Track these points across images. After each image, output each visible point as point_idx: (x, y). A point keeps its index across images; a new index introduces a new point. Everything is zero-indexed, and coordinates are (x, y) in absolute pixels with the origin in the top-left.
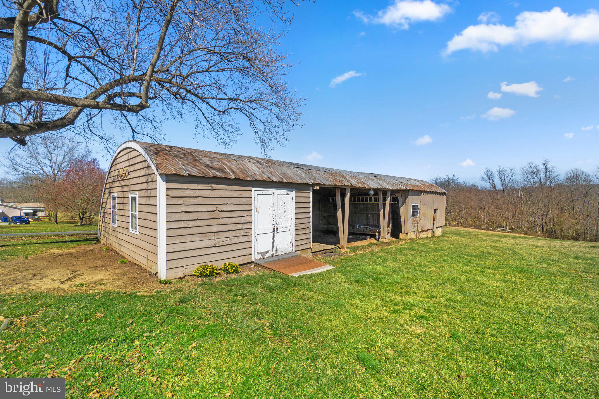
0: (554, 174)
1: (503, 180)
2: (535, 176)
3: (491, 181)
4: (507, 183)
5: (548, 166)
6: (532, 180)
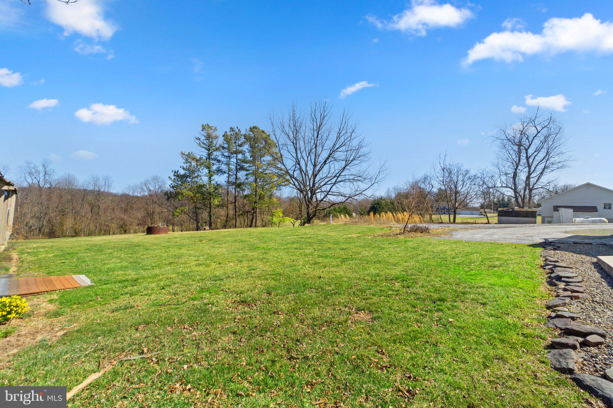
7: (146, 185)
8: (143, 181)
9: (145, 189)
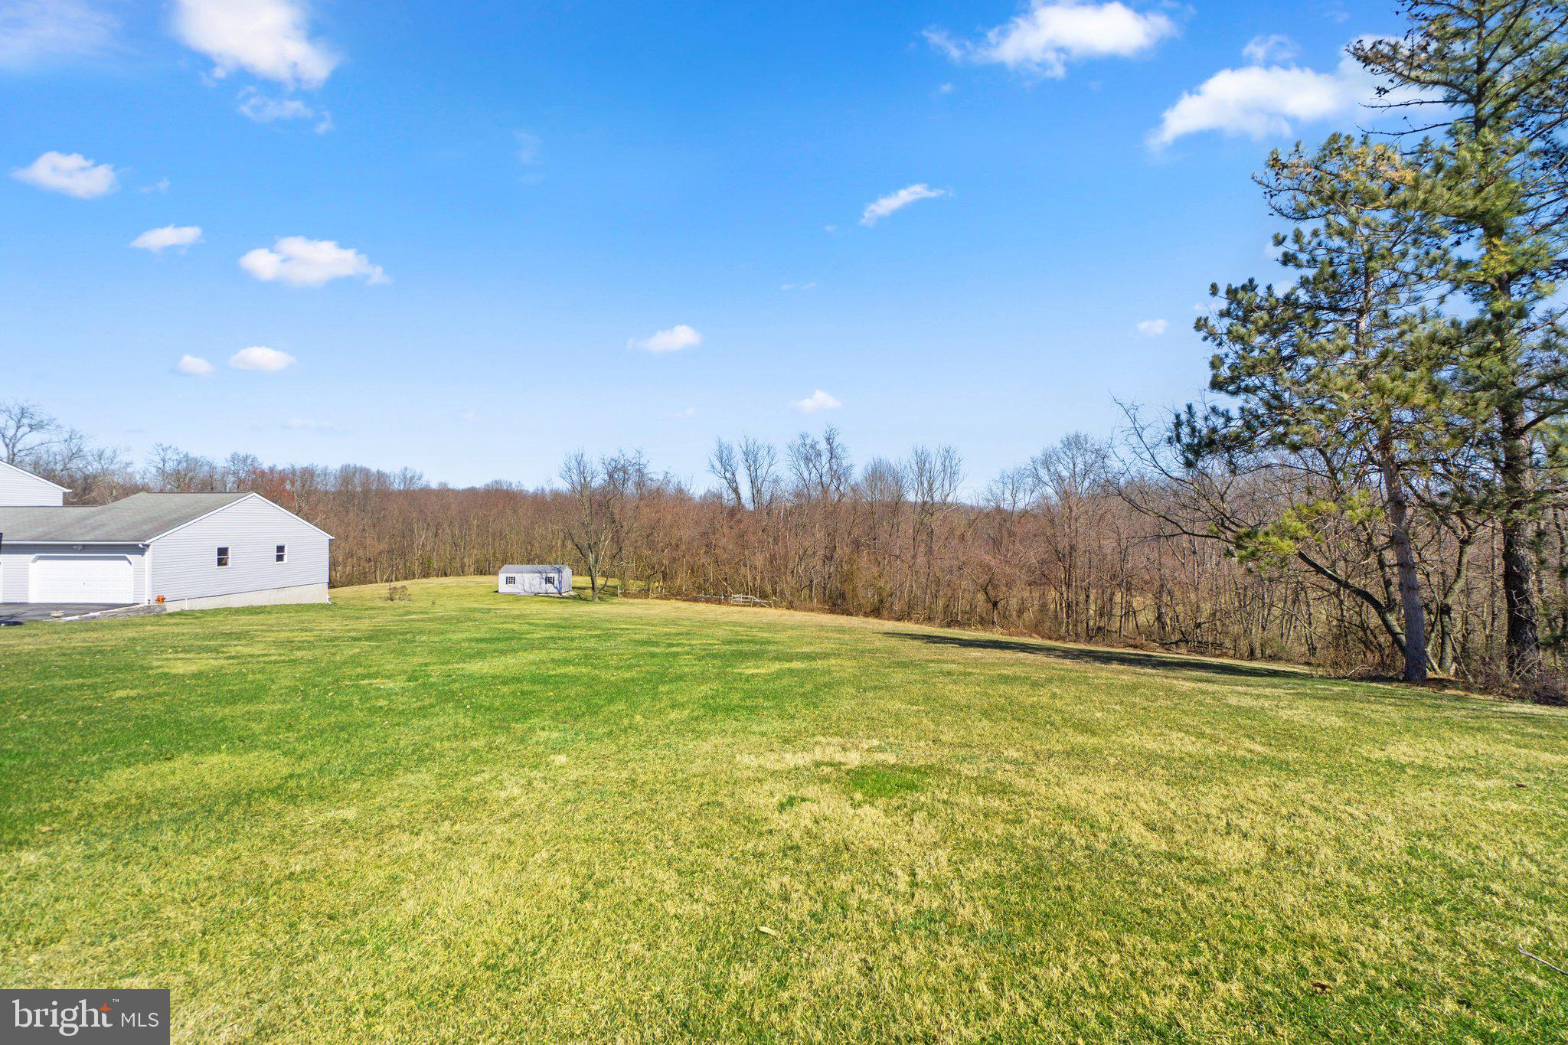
0: (845, 463)
1: (754, 474)
2: (811, 465)
3: (728, 475)
4: (760, 480)
5: (835, 445)
6: (806, 475)
7: (1046, 464)
8: (1038, 454)
9: (1046, 478)
